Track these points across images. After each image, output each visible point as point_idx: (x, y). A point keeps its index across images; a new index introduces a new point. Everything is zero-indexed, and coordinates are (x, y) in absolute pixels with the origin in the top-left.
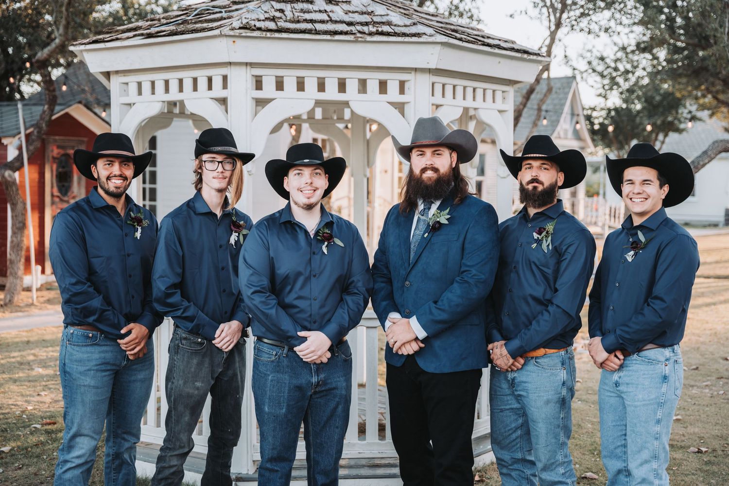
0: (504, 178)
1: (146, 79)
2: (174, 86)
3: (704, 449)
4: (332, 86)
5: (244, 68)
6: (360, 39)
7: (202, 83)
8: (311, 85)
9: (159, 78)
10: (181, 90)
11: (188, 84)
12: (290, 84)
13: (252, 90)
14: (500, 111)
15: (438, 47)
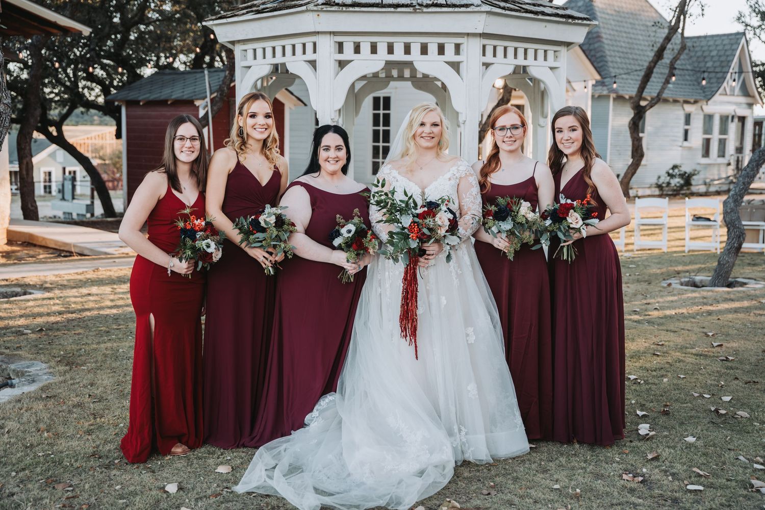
1: (258, 46)
2: (279, 51)
3: (731, 358)
4: (399, 49)
5: (328, 36)
6: (418, 10)
7: (299, 49)
8: (382, 48)
9: (268, 45)
10: (284, 55)
11: (289, 50)
12: (365, 48)
13: (335, 53)
14: (551, 68)
15: (484, 15)
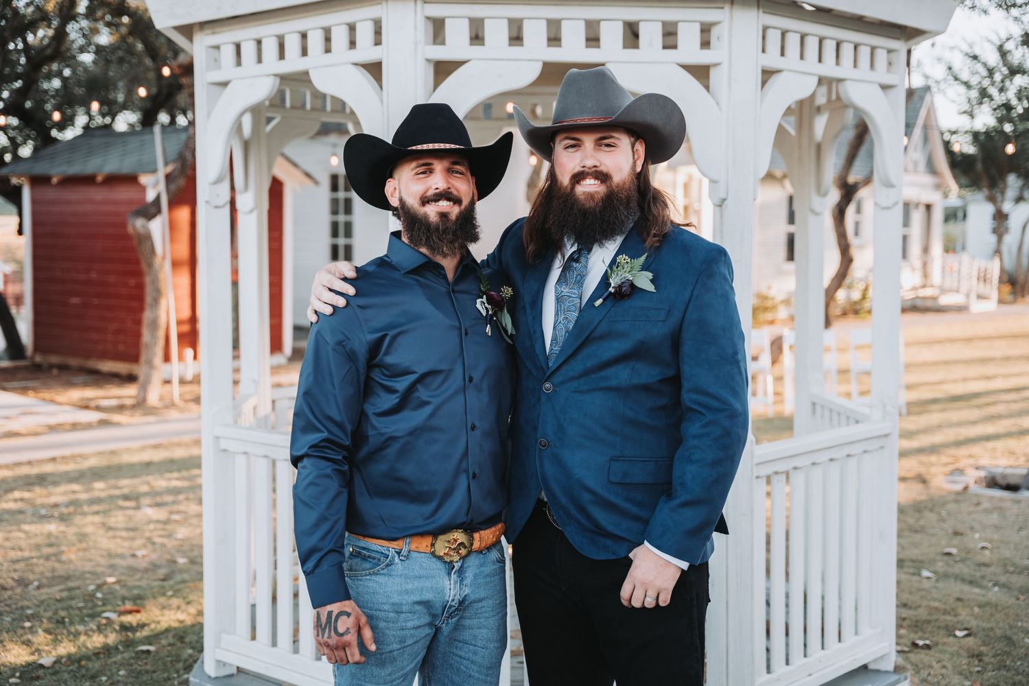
0: (888, 208)
1: (246, 36)
2: (293, 44)
4: (573, 34)
5: (410, 5)
7: (340, 37)
8: (535, 33)
9: (268, 32)
10: (304, 52)
11: (315, 41)
12: (496, 32)
13: (427, 44)
14: (885, 87)
